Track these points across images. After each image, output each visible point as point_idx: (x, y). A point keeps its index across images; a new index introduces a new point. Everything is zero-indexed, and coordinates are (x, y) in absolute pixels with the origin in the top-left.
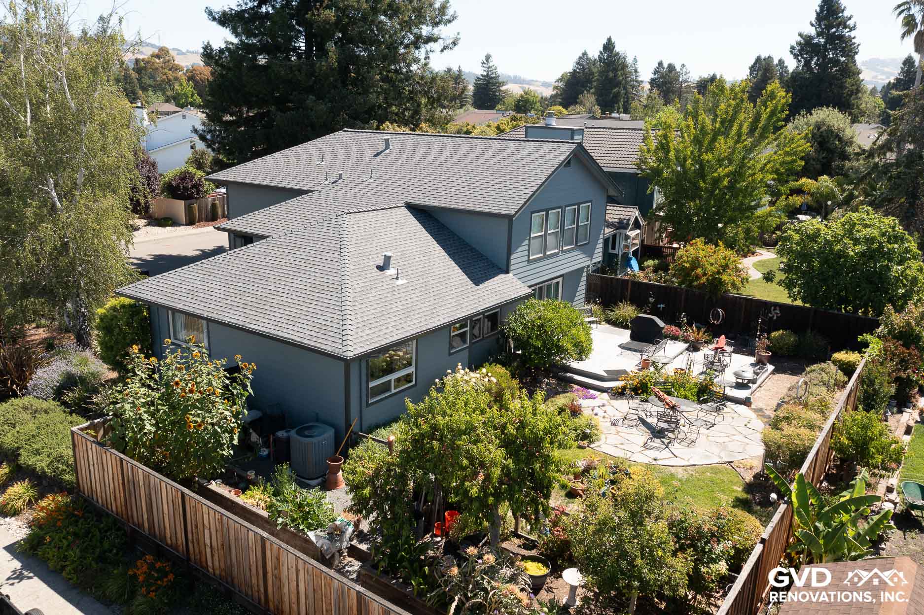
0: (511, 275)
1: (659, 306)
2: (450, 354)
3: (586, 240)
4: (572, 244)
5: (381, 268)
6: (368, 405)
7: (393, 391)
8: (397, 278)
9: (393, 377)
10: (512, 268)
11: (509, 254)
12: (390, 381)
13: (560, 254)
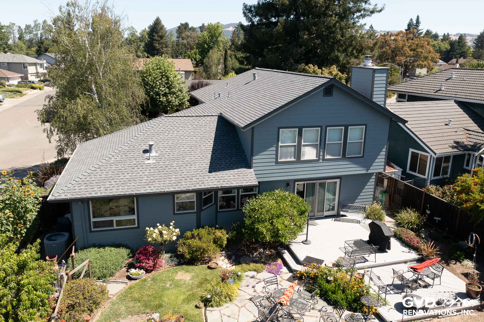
0: (252, 170)
1: (435, 218)
2: (174, 214)
3: (360, 154)
4: (339, 155)
5: (145, 151)
6: (91, 231)
7: (115, 227)
8: (149, 159)
9: (115, 219)
10: (254, 165)
11: (252, 155)
12: (112, 221)
13: (321, 161)
